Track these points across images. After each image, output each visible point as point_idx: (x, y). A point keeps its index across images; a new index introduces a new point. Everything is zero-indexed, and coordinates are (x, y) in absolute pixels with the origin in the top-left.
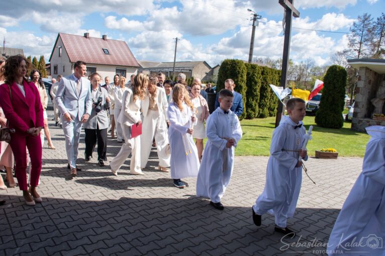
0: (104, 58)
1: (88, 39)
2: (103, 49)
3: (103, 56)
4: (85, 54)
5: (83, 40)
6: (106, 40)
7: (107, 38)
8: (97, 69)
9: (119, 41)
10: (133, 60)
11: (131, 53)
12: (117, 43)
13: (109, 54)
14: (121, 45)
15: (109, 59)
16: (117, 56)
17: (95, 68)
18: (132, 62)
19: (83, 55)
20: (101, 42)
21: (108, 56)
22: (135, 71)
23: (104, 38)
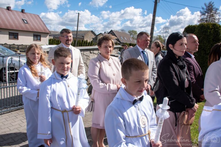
0: (24, 26)
1: (10, 11)
2: (23, 20)
3: (23, 25)
4: (9, 22)
5: (6, 12)
6: (25, 13)
7: (25, 11)
8: (19, 34)
9: (34, 15)
10: (45, 28)
11: (44, 23)
12: (33, 16)
13: (27, 23)
14: (36, 18)
15: (28, 27)
16: (33, 25)
17: (18, 33)
18: (44, 30)
19: (7, 23)
20: (21, 14)
21: (27, 24)
22: (47, 36)
23: (23, 11)
